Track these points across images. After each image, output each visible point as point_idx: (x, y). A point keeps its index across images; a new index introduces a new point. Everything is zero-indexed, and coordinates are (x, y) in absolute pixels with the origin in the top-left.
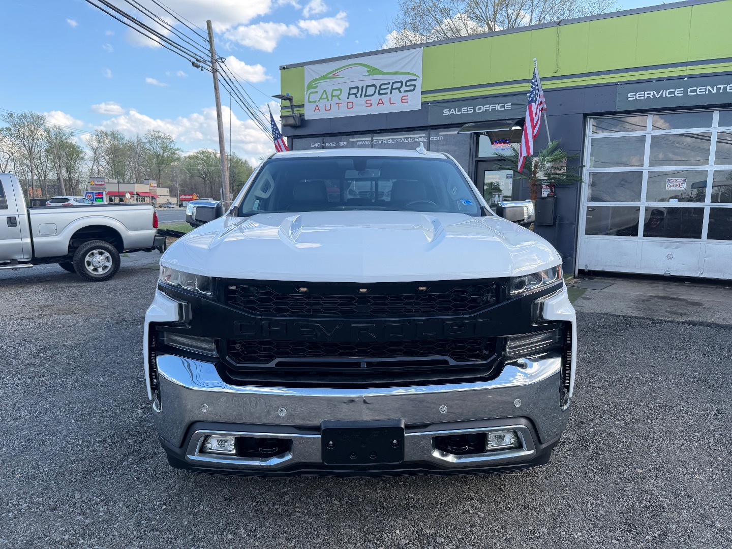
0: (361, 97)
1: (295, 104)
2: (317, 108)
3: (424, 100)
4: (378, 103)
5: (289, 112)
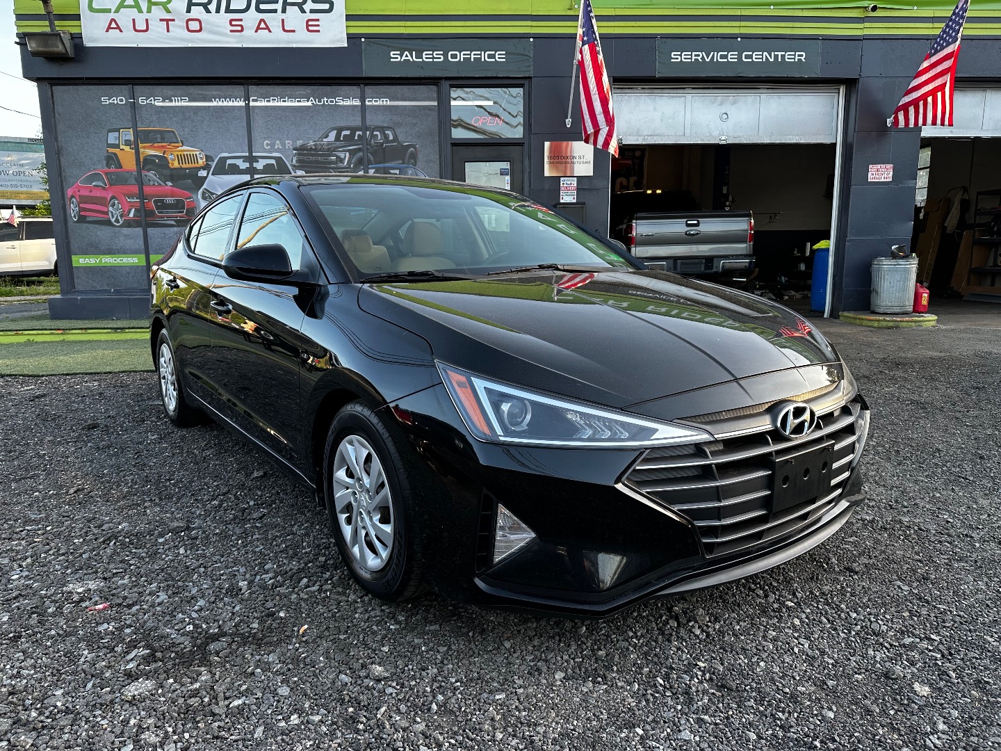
0: (218, 11)
1: (55, 11)
2: (113, 25)
3: (352, 31)
4: (258, 28)
5: (42, 27)
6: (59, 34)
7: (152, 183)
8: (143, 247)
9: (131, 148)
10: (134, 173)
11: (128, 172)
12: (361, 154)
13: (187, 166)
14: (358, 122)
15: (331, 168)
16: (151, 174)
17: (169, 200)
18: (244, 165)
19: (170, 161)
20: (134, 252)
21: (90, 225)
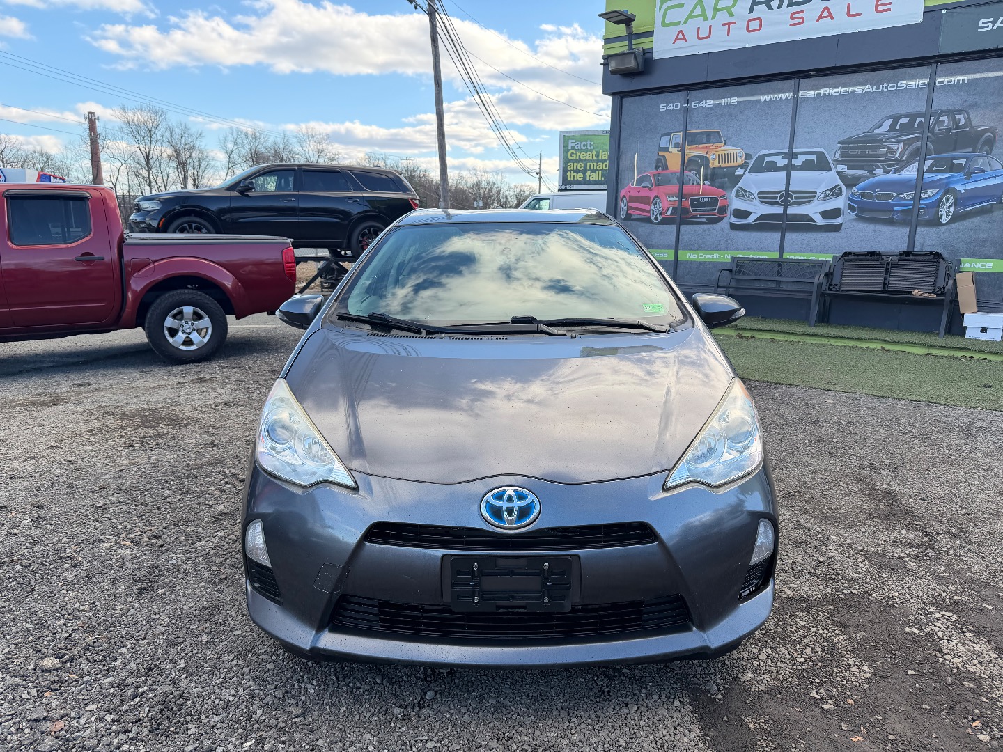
0: (780, 6)
1: (635, 31)
2: (680, 36)
4: (821, 17)
5: (622, 47)
6: (634, 53)
7: (691, 183)
8: (674, 243)
9: (679, 151)
10: (677, 174)
11: (673, 173)
12: (919, 144)
13: (727, 165)
14: (921, 107)
15: (879, 161)
16: (692, 174)
17: (705, 199)
18: (781, 162)
19: (711, 161)
20: (667, 247)
21: (634, 223)
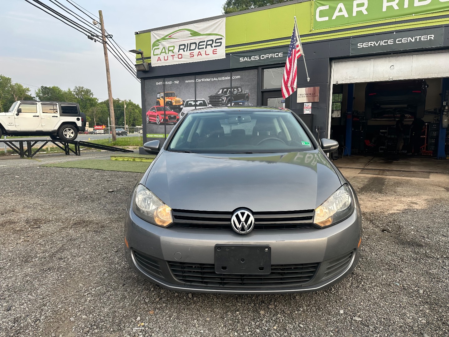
0: (187, 51)
1: (144, 56)
2: (159, 59)
3: (227, 52)
4: (198, 55)
5: (140, 62)
6: (143, 64)
7: (168, 110)
8: (164, 131)
9: (163, 99)
11: (162, 107)
12: (230, 97)
13: (178, 104)
14: (229, 86)
15: (220, 103)
16: (168, 107)
17: (172, 116)
18: (193, 103)
19: (173, 103)
20: (162, 133)
21: (152, 124)
